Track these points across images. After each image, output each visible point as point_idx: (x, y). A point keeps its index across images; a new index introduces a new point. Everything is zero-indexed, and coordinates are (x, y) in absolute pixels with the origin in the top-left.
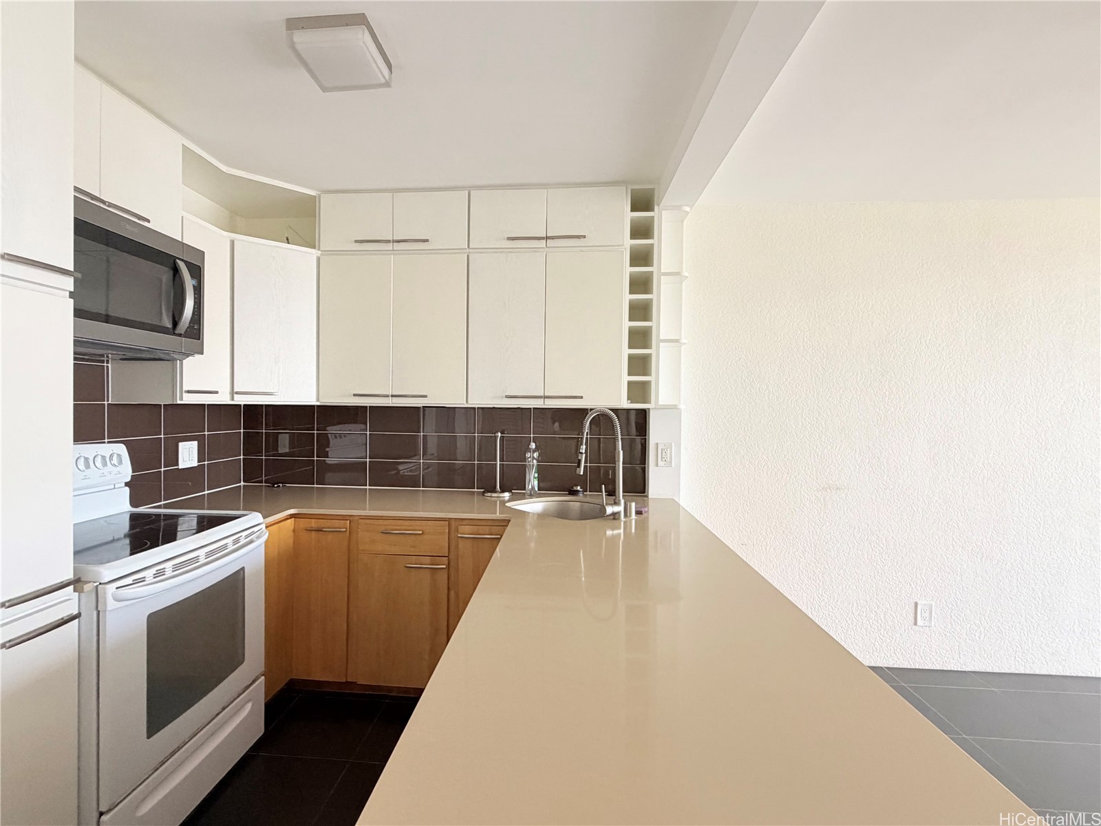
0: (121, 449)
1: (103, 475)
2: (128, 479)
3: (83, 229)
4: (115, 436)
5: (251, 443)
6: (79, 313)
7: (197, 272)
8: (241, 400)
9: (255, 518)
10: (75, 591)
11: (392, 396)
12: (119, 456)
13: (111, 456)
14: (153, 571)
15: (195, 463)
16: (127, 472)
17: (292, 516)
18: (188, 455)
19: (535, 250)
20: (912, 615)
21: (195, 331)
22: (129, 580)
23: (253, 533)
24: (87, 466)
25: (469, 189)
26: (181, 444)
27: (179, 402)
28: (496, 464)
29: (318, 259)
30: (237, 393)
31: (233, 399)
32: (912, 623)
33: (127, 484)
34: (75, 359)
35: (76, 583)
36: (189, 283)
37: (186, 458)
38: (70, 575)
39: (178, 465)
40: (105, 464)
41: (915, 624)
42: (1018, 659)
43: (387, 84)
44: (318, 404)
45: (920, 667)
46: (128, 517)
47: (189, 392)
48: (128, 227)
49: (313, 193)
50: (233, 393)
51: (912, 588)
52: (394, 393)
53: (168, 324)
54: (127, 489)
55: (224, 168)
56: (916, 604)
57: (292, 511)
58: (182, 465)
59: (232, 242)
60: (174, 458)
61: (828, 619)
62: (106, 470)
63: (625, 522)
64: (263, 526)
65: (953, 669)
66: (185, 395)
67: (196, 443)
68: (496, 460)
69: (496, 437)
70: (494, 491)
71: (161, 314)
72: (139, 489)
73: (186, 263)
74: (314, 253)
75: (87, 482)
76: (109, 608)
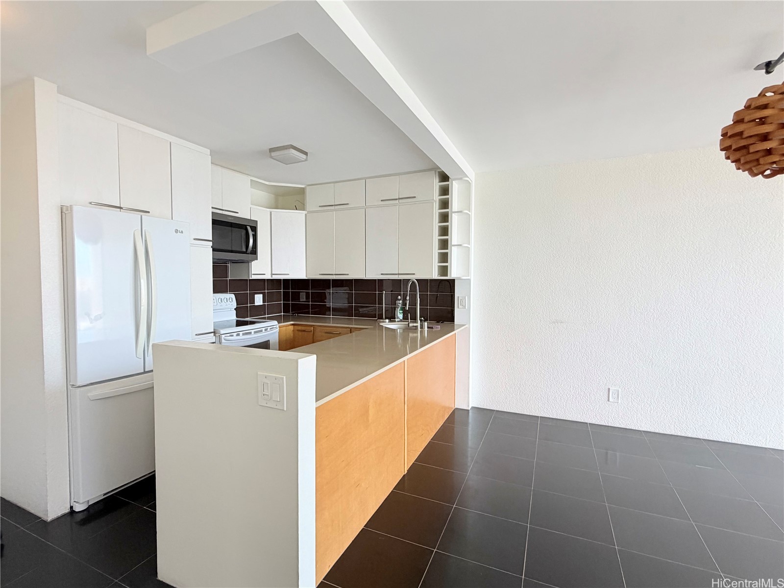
0: (233, 296)
1: (227, 305)
2: (235, 307)
3: (215, 222)
4: (231, 291)
5: (286, 296)
6: (214, 250)
7: (254, 229)
8: (275, 277)
9: (275, 323)
10: (214, 335)
11: (335, 274)
12: (232, 298)
13: (229, 298)
14: (236, 333)
15: (261, 303)
16: (234, 304)
17: (293, 324)
18: (259, 300)
19: (395, 205)
20: (607, 395)
21: (254, 251)
22: (228, 335)
23: (273, 328)
24: (222, 301)
25: (365, 179)
26: (256, 295)
27: (251, 278)
28: (383, 307)
29: (306, 215)
30: (273, 274)
31: (272, 277)
32: (607, 400)
33: (235, 309)
34: (213, 263)
35: (214, 332)
36: (251, 233)
37: (258, 301)
38: (213, 331)
39: (254, 303)
40: (227, 301)
41: (609, 400)
42: (676, 426)
43: (306, 160)
44: (307, 278)
45: (612, 425)
46: (235, 321)
47: (253, 274)
48: (230, 218)
49: (303, 186)
50: (272, 274)
51: (607, 380)
52: (336, 273)
53: (244, 250)
54: (235, 311)
55: (267, 183)
56: (609, 389)
57: (292, 323)
58: (256, 304)
59: (271, 213)
60: (253, 301)
61: (556, 394)
62: (227, 303)
63: (421, 331)
64: (278, 326)
65: (632, 428)
66: (252, 276)
67: (262, 295)
68: (383, 305)
69: (383, 293)
70: (382, 319)
71: (242, 246)
72: (240, 311)
73: (250, 226)
74: (304, 212)
75: (221, 307)
76: (223, 342)
